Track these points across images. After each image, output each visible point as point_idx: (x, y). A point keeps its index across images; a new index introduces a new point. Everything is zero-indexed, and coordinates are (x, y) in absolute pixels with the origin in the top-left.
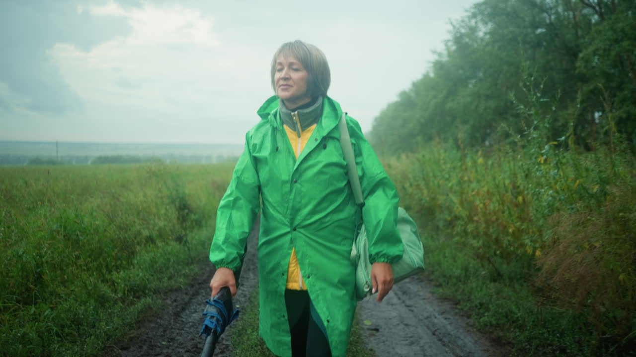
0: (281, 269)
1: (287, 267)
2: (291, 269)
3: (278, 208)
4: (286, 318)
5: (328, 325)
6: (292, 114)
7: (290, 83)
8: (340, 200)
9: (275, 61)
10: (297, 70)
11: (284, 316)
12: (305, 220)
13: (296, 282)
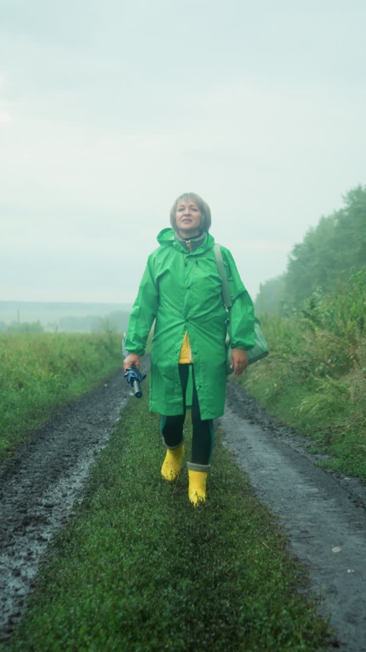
0: (175, 349)
1: (180, 346)
2: (183, 349)
3: (176, 306)
4: (179, 383)
5: (199, 390)
6: (187, 242)
7: (191, 218)
8: (217, 304)
9: (177, 203)
10: (195, 210)
11: (177, 382)
12: (195, 314)
13: (186, 358)
